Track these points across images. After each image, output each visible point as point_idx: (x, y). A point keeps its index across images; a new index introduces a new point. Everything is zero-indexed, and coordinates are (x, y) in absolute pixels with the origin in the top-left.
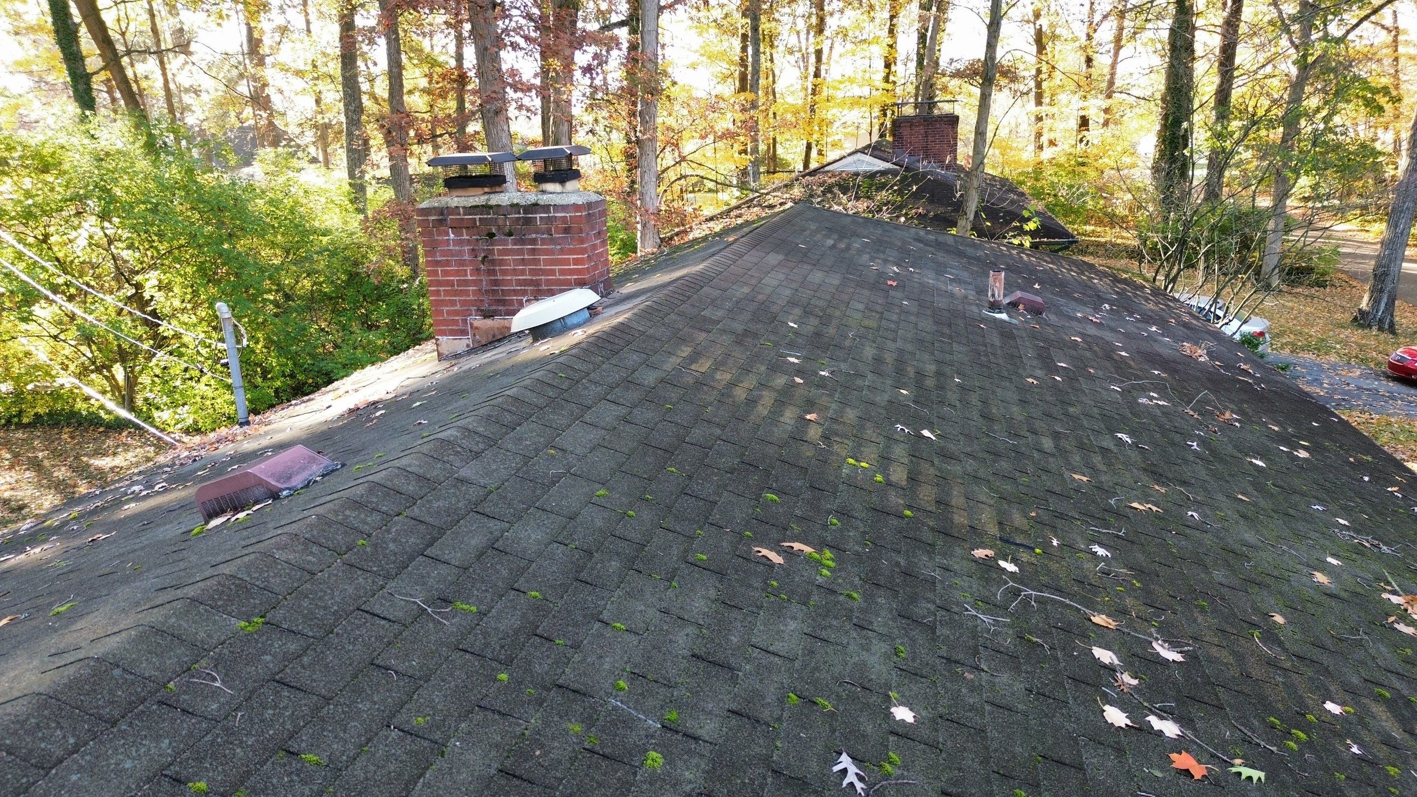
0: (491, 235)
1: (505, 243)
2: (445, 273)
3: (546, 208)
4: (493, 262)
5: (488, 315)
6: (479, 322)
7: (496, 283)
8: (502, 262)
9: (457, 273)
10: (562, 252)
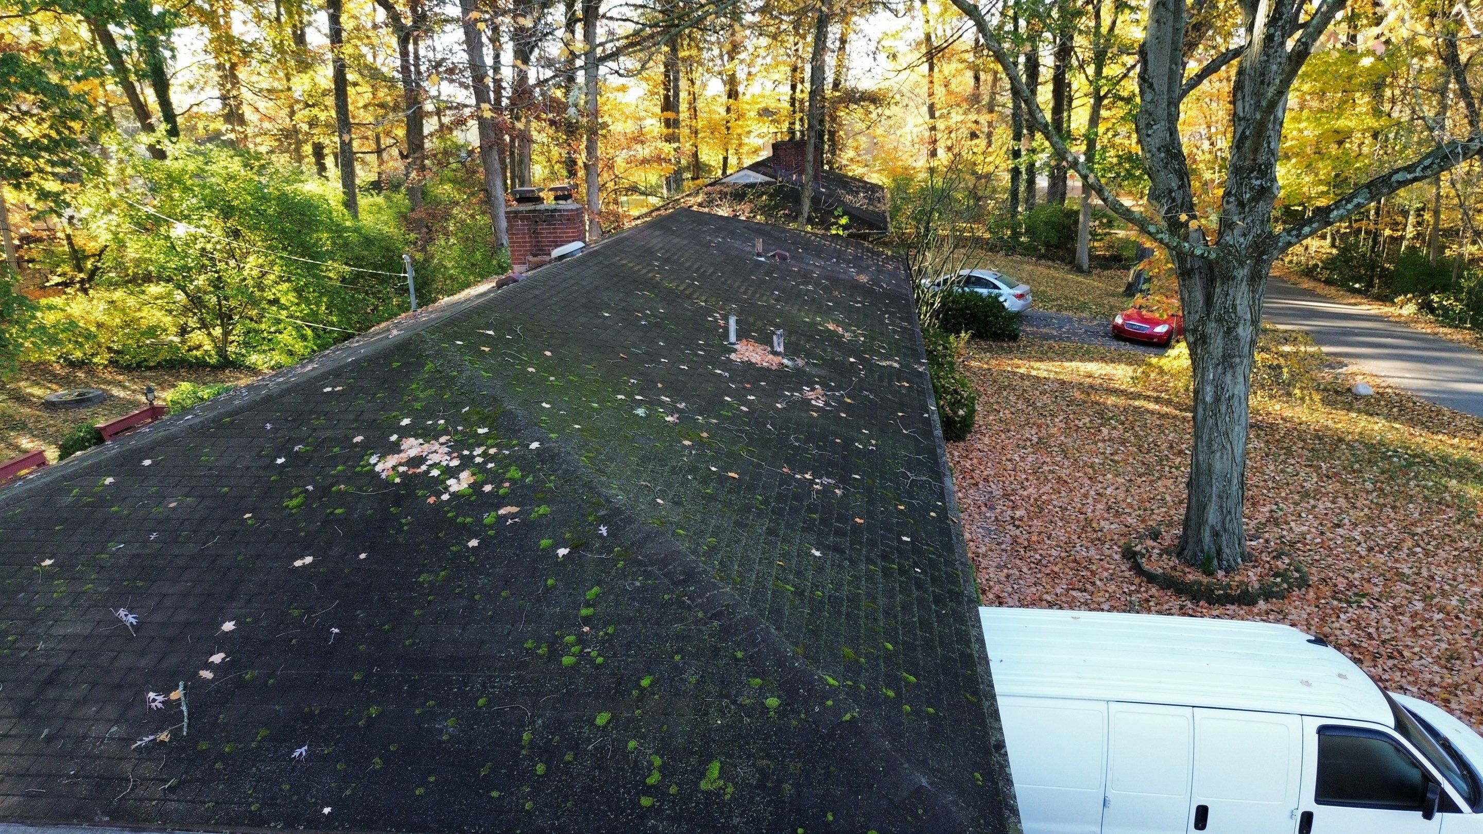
0: (537, 222)
1: (543, 225)
2: (517, 238)
3: (560, 211)
4: (537, 233)
5: (535, 256)
6: (531, 258)
7: (539, 242)
8: (541, 233)
9: (522, 238)
10: (567, 228)
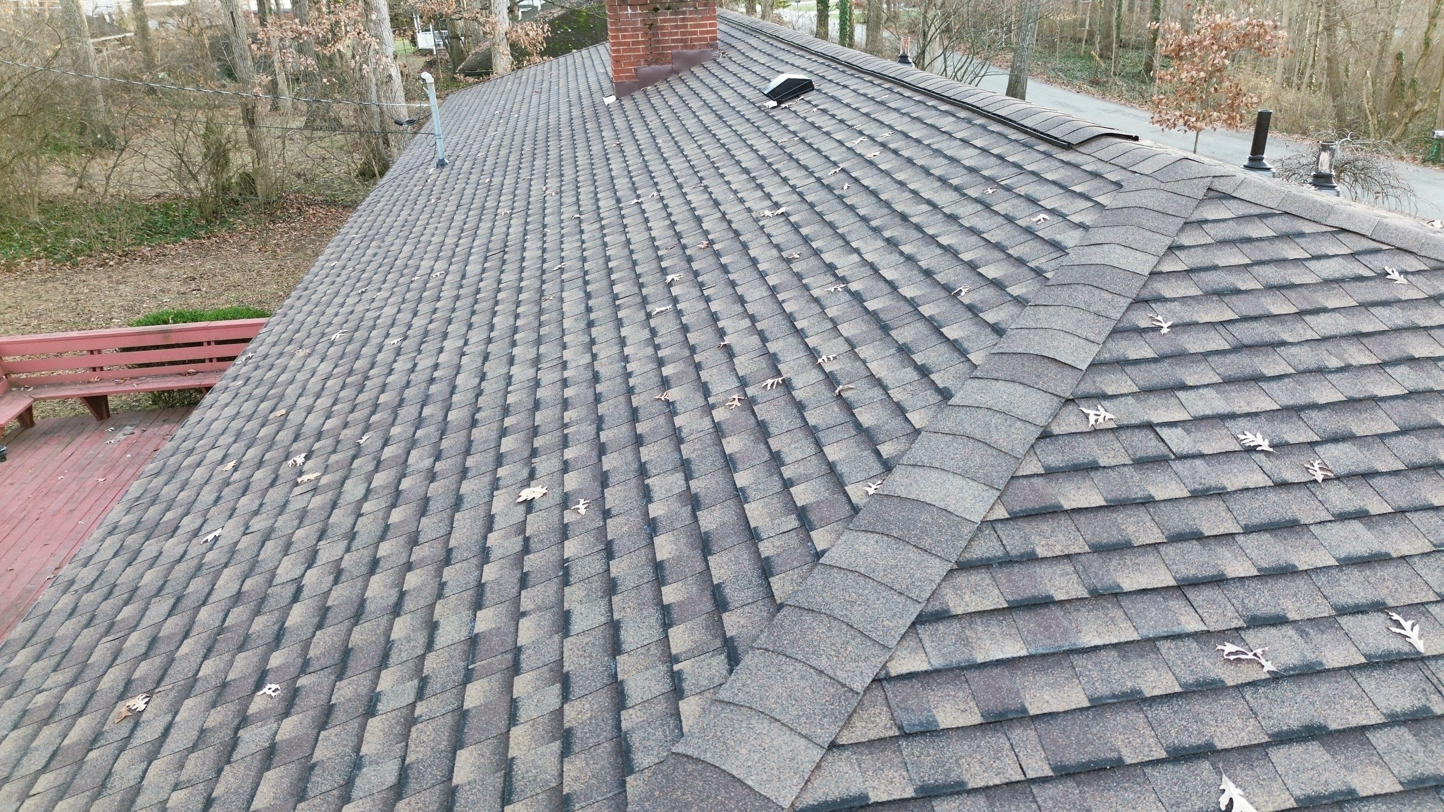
0: (656, 10)
1: (666, 15)
2: (624, 37)
4: (657, 28)
7: (658, 42)
8: (663, 28)
9: (632, 36)
10: (702, 19)
